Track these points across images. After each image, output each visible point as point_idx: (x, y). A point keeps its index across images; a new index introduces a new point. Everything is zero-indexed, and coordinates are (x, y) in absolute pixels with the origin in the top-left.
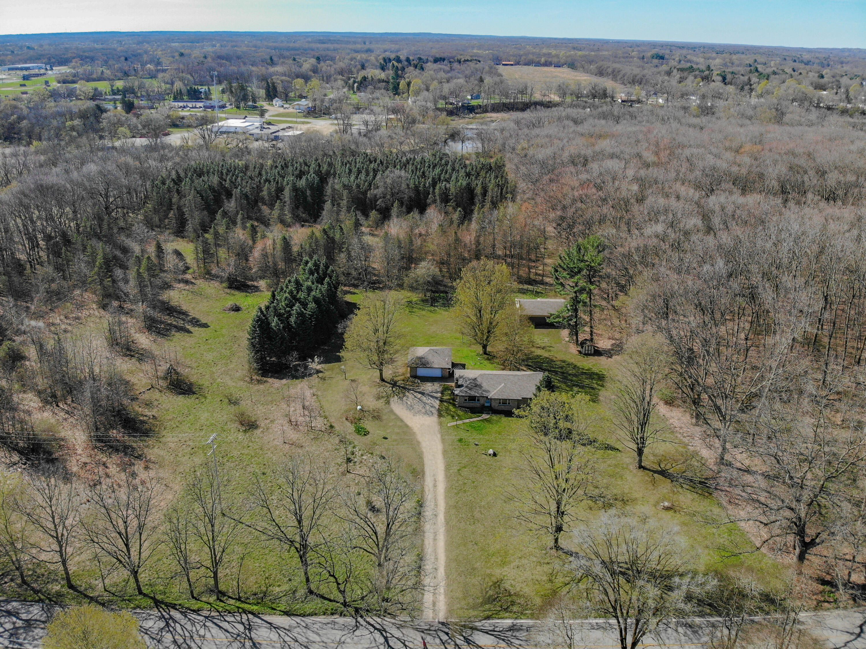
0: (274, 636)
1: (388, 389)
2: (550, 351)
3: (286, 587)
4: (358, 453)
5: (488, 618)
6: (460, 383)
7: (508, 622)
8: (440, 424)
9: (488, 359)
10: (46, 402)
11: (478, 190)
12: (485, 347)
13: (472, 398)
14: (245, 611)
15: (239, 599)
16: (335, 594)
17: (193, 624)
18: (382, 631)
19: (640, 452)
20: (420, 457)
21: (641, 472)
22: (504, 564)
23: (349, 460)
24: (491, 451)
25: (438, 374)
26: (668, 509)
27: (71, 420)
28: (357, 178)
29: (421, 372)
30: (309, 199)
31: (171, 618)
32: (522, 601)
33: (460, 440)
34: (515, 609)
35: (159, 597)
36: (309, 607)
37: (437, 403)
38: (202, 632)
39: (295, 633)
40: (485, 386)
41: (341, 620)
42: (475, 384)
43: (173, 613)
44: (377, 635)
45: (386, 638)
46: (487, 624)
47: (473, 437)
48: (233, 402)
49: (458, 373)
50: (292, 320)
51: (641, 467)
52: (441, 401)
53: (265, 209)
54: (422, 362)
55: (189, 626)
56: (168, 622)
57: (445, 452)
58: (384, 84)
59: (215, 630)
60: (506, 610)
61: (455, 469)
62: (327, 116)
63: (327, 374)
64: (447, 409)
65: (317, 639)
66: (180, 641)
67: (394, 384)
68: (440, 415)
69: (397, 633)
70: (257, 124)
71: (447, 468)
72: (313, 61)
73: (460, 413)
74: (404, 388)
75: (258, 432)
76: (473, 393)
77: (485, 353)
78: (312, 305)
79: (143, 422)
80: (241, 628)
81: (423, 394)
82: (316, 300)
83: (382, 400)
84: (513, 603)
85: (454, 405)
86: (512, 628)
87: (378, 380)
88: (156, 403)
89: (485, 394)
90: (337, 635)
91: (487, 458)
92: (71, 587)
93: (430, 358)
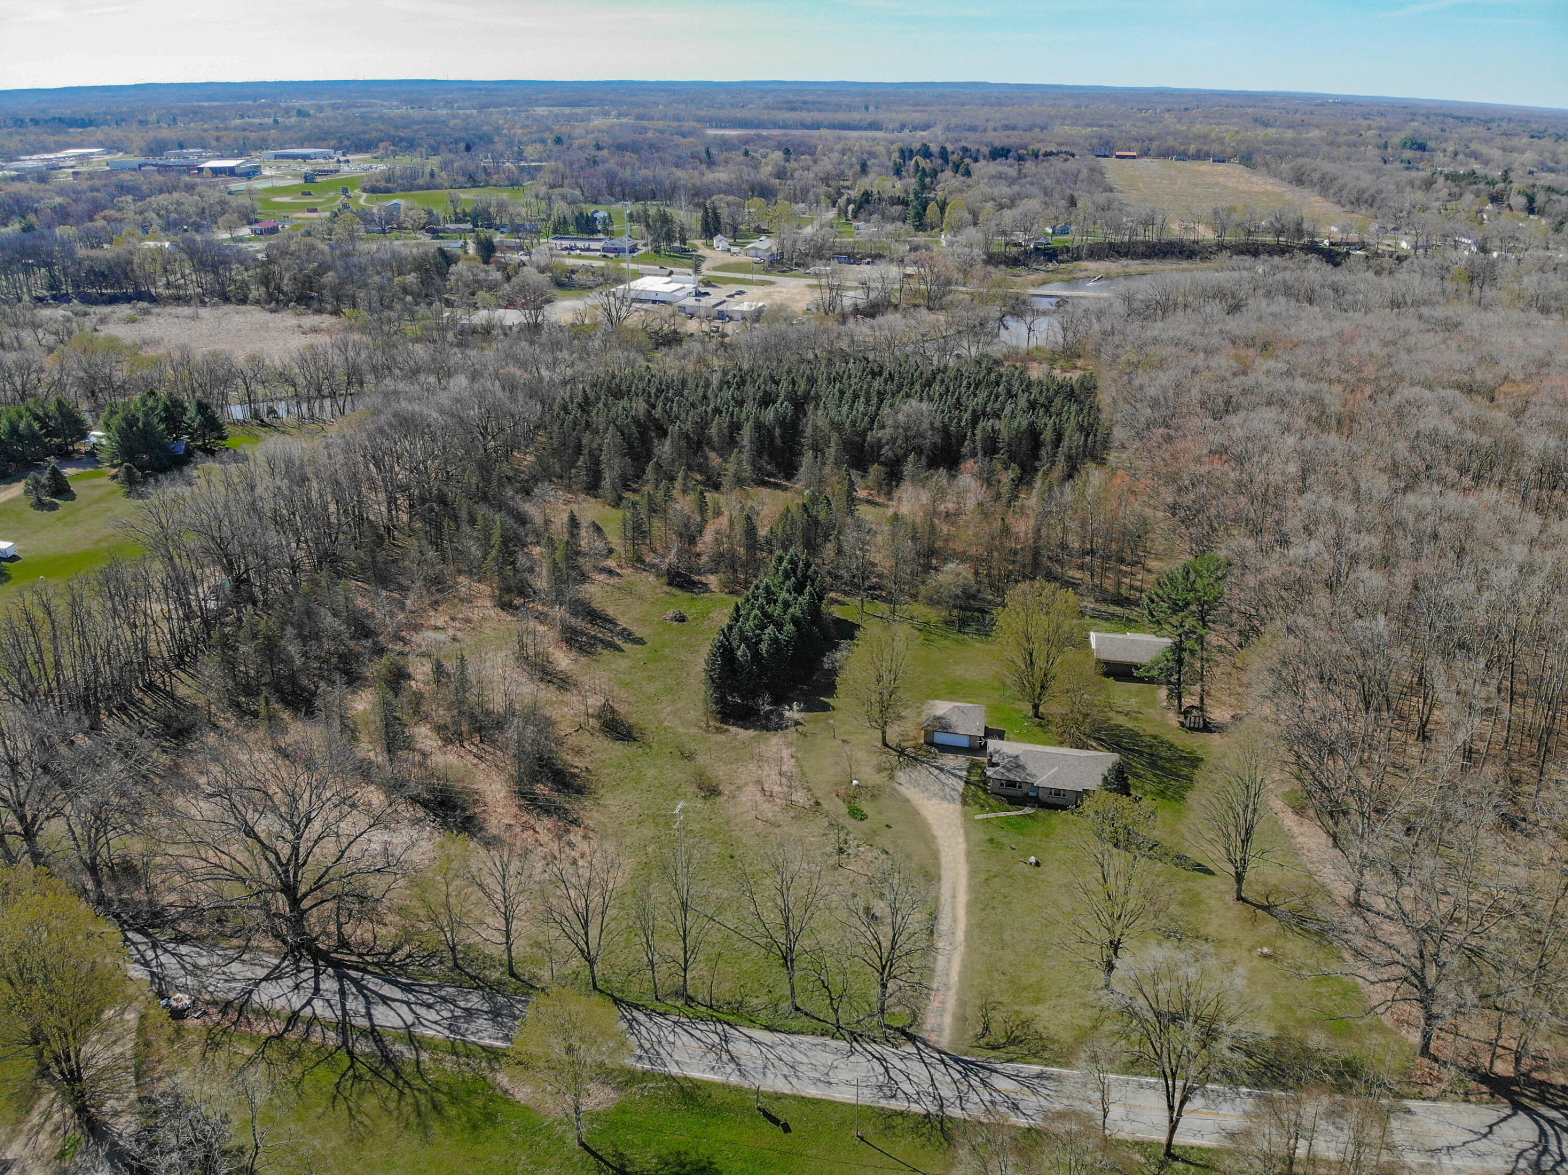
0: (754, 1051)
1: (893, 757)
2: (1136, 719)
3: (764, 999)
4: (853, 843)
5: (1011, 1061)
6: (994, 760)
7: (1036, 1069)
8: (965, 815)
9: (1040, 725)
10: (447, 741)
11: (1048, 435)
12: (1036, 707)
13: (1011, 784)
14: (719, 1021)
15: (711, 1007)
16: (826, 1013)
17: (660, 1028)
18: (881, 1060)
19: (1239, 878)
20: (935, 855)
21: (1239, 905)
22: (1037, 1001)
23: (841, 851)
24: (1033, 859)
25: (965, 743)
26: (1266, 956)
27: (483, 766)
28: (851, 407)
29: (940, 738)
30: (778, 441)
31: (634, 1019)
32: (1056, 1047)
33: (991, 841)
34: (1046, 1055)
35: (617, 995)
36: (795, 1024)
37: (960, 785)
38: (671, 1038)
39: (779, 1050)
40: (1031, 767)
41: (833, 1043)
42: (1016, 764)
43: (636, 1013)
44: (876, 1064)
45: (886, 1069)
46: (1010, 1068)
47: (1008, 838)
48: (688, 757)
49: (993, 744)
50: (764, 647)
51: (1240, 898)
52: (967, 783)
53: (714, 459)
54: (942, 724)
55: (655, 1030)
56: (632, 1023)
57: (969, 853)
58: (900, 207)
59: (686, 1038)
60: (1035, 1055)
61: (983, 876)
62: (802, 270)
63: (807, 728)
64: (975, 795)
65: (806, 1060)
66: (647, 1045)
67: (902, 752)
68: (964, 803)
69: (900, 1065)
70: (690, 287)
71: (973, 873)
72: (778, 155)
73: (992, 801)
74: (916, 759)
75: (721, 800)
76: (1012, 777)
77: (1036, 715)
78: (789, 628)
79: (574, 775)
80: (717, 1040)
81: (941, 770)
82: (795, 621)
83: (885, 773)
84: (1044, 1048)
85: (985, 790)
86: (1039, 1076)
87: (879, 744)
88: (588, 750)
89: (1030, 779)
90: (829, 1058)
91: (1027, 868)
92: (513, 975)
93: (954, 720)
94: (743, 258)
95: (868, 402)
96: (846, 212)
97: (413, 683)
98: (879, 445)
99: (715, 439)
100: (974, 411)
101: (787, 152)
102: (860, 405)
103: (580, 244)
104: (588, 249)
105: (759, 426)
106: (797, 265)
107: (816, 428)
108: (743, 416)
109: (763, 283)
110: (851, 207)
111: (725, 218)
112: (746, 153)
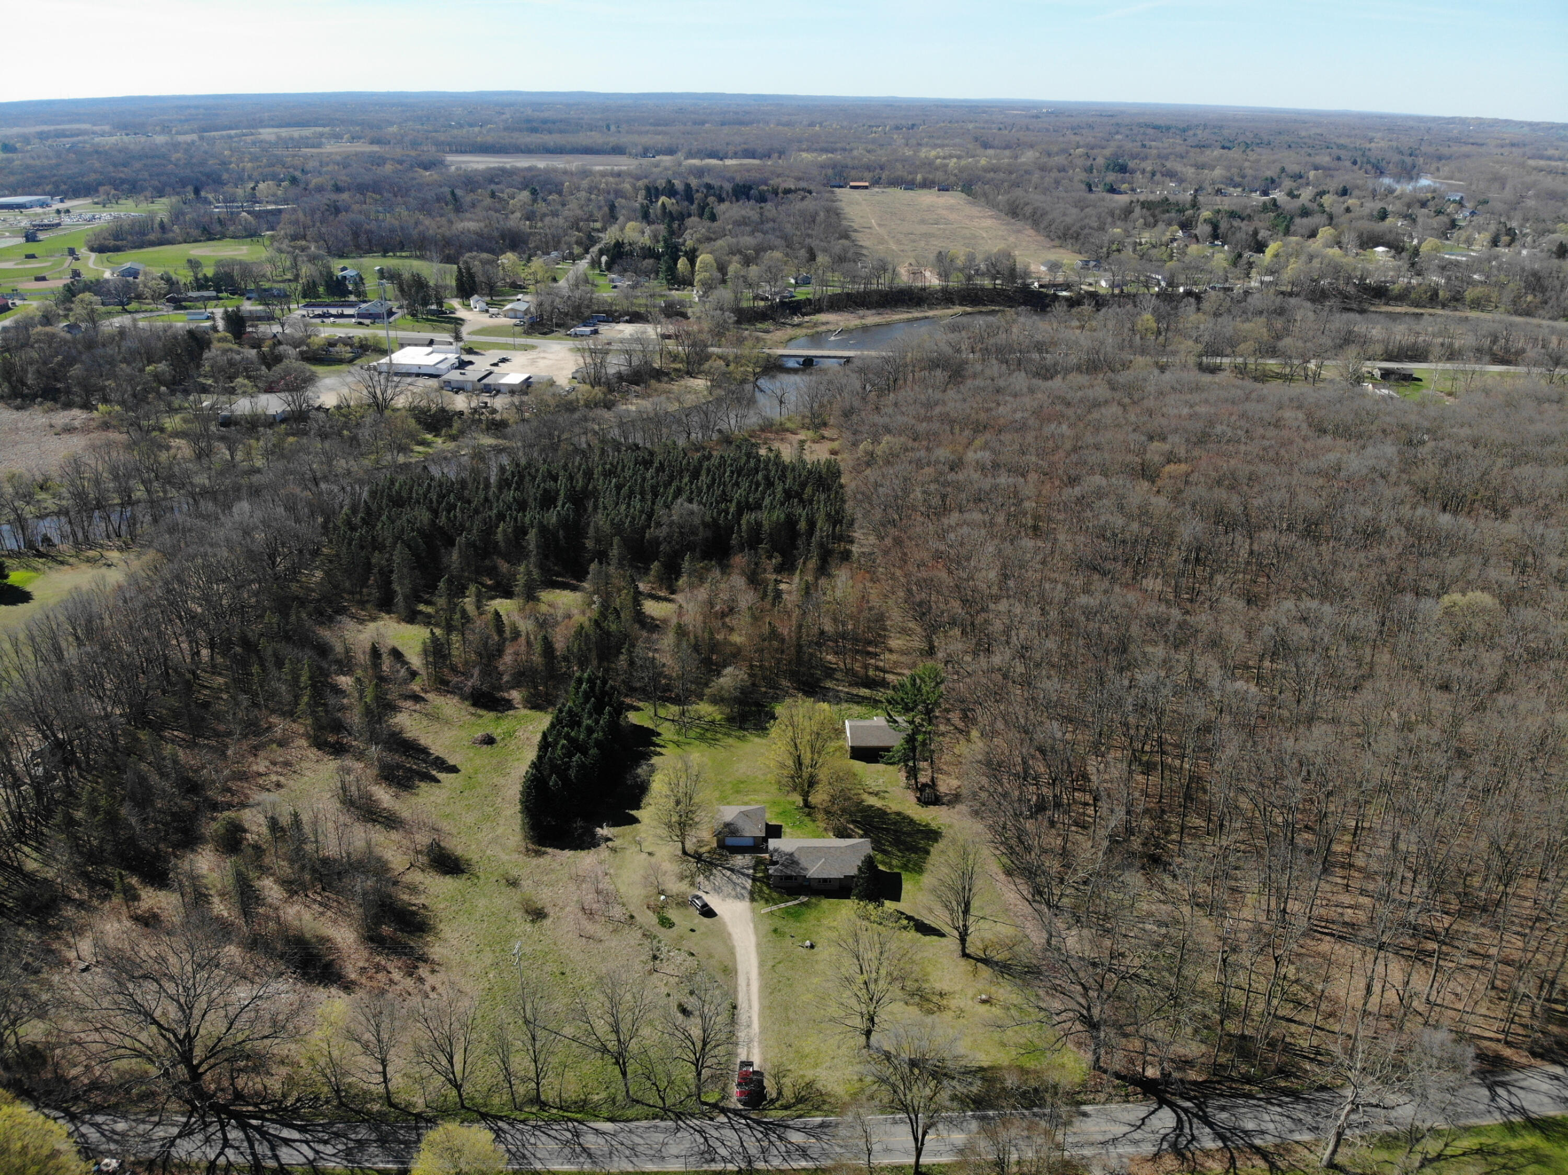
0: (601, 1141)
1: (693, 865)
2: (884, 798)
3: (603, 1095)
4: (664, 949)
5: (800, 1116)
6: (774, 858)
7: (819, 1120)
8: (753, 911)
9: (809, 815)
10: (292, 893)
12: (805, 797)
13: (789, 877)
14: (570, 1120)
15: (561, 1108)
16: (656, 1100)
17: (522, 1133)
18: (701, 1132)
19: (963, 939)
20: (732, 952)
21: (963, 962)
22: (816, 1065)
23: (655, 958)
24: (808, 943)
25: (750, 843)
26: (984, 1002)
27: (329, 913)
29: (730, 841)
31: (500, 1129)
32: (832, 1100)
33: (775, 931)
34: (826, 1107)
35: (483, 1110)
36: (630, 1113)
37: (748, 883)
38: (532, 1140)
39: (621, 1137)
40: (803, 862)
41: (662, 1124)
42: (791, 860)
43: (500, 1124)
44: (697, 1136)
45: (706, 1139)
46: (799, 1122)
47: (790, 926)
48: (513, 883)
49: (773, 843)
51: (965, 955)
52: (754, 880)
54: (730, 829)
55: (518, 1136)
56: (499, 1134)
57: (758, 945)
58: (651, 261)
59: (544, 1138)
60: (817, 1109)
61: (770, 964)
62: (563, 331)
63: (617, 843)
64: (761, 891)
65: (641, 1141)
66: (513, 1149)
67: (698, 857)
68: (753, 899)
69: (716, 1134)
70: (452, 358)
71: (761, 964)
73: (775, 895)
74: (711, 863)
75: (547, 922)
76: (789, 872)
77: (806, 805)
78: (593, 751)
79: (414, 913)
80: (569, 1135)
81: (732, 870)
82: (598, 743)
83: (686, 881)
84: (824, 1102)
85: (768, 885)
86: (822, 1125)
87: (680, 853)
88: (421, 887)
89: (803, 873)
90: (660, 1137)
91: (804, 951)
92: (391, 1105)
93: (740, 824)
94: (502, 321)
95: (643, 499)
96: (600, 263)
97: (248, 836)
98: (656, 542)
99: (502, 544)
100: (739, 503)
101: (534, 192)
102: (637, 503)
103: (333, 311)
104: (342, 316)
105: (543, 530)
106: (558, 325)
107: (597, 529)
108: (527, 520)
109: (525, 348)
110: (604, 259)
111: (480, 278)
112: (493, 195)
